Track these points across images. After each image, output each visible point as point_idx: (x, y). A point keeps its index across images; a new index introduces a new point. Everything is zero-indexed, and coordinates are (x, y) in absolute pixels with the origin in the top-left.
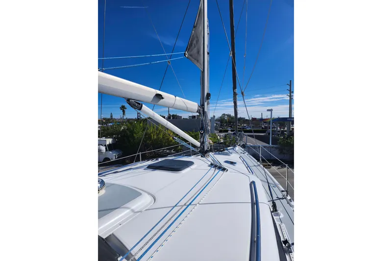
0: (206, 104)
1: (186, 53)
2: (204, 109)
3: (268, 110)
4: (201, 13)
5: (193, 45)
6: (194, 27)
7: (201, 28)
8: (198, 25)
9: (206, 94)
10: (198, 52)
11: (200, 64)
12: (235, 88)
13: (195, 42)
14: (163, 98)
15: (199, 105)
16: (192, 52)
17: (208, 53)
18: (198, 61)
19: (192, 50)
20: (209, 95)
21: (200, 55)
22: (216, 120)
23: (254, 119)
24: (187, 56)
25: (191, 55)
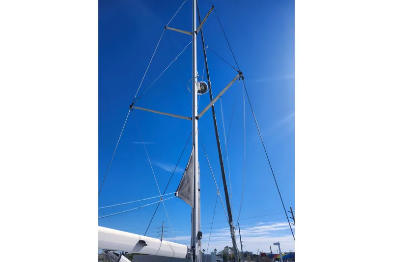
0: (197, 245)
1: (177, 192)
2: (194, 252)
3: (275, 244)
4: (192, 159)
5: (184, 185)
6: (186, 170)
7: (192, 170)
8: (189, 168)
9: (197, 233)
10: (189, 190)
11: (191, 201)
12: (230, 220)
13: (186, 182)
14: (146, 245)
15: (190, 248)
16: (183, 191)
17: (199, 190)
18: (188, 199)
19: (183, 189)
20: (200, 234)
21: (191, 193)
22: (218, 255)
23: (263, 254)
24: (177, 195)
25: (182, 194)
